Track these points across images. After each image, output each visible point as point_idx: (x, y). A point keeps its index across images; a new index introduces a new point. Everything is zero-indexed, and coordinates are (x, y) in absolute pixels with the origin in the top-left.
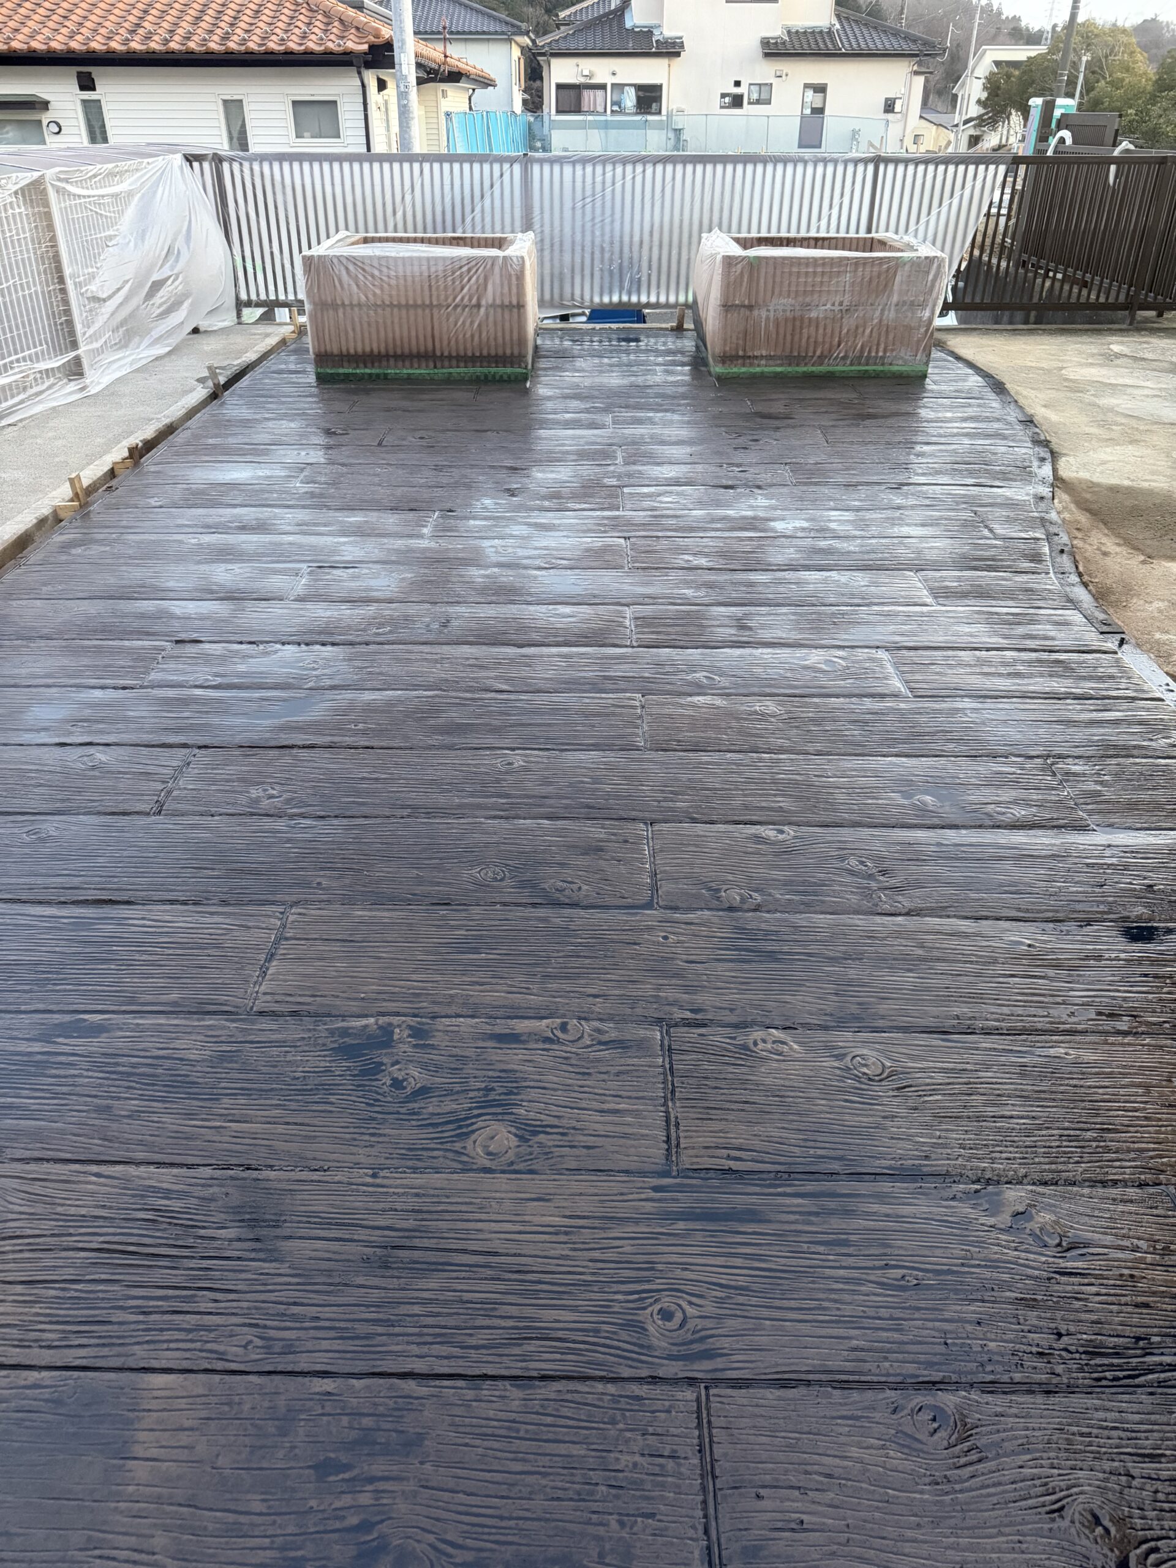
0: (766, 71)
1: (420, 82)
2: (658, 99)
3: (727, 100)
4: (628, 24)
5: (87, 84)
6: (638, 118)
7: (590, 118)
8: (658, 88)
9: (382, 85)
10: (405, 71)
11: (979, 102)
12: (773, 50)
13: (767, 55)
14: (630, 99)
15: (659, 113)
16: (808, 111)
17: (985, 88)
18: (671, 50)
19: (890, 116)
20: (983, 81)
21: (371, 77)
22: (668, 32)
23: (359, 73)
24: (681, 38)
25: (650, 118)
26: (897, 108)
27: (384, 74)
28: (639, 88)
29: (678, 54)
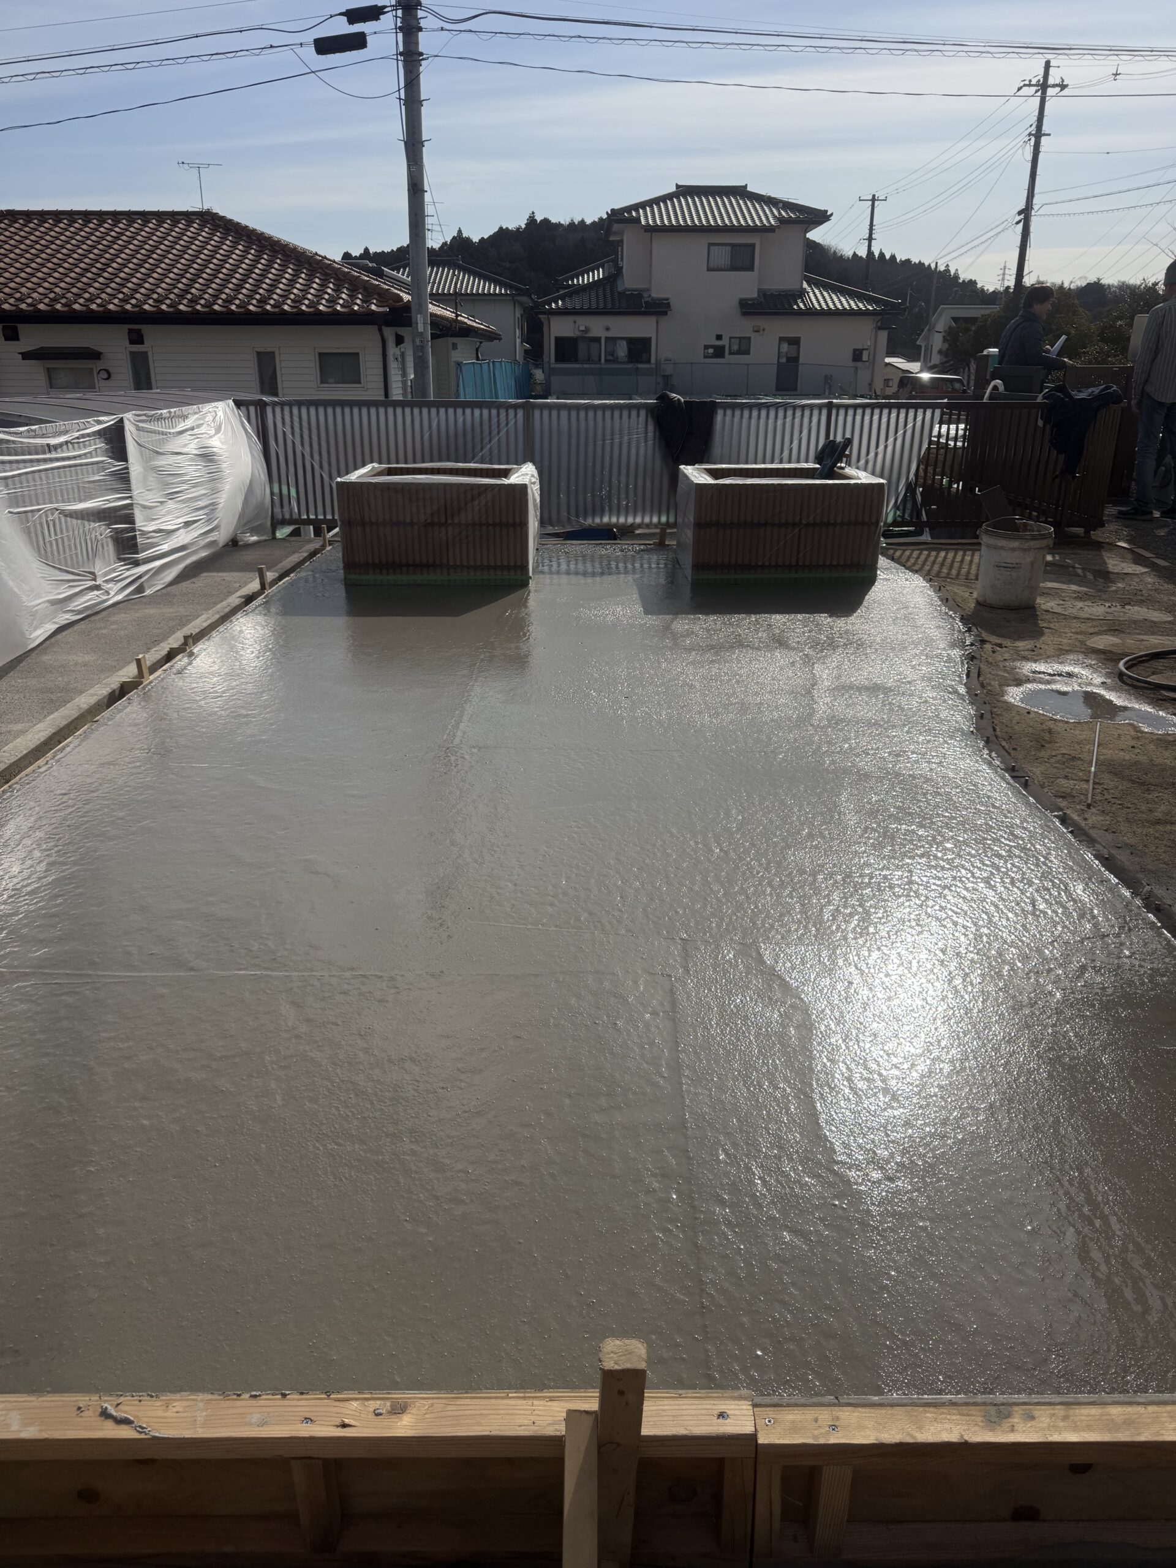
0: (744, 327)
1: (434, 337)
2: (648, 350)
3: (711, 351)
4: (620, 288)
5: (137, 338)
6: (630, 366)
7: (586, 366)
8: (649, 340)
9: (399, 340)
10: (421, 329)
11: (940, 352)
12: (748, 308)
13: (744, 314)
14: (622, 350)
15: (649, 361)
16: (784, 360)
17: (945, 340)
18: (659, 309)
19: (859, 364)
20: (942, 334)
21: (389, 333)
22: (655, 294)
23: (380, 330)
24: (667, 299)
25: (640, 366)
26: (865, 357)
27: (402, 331)
28: (631, 341)
29: (665, 313)
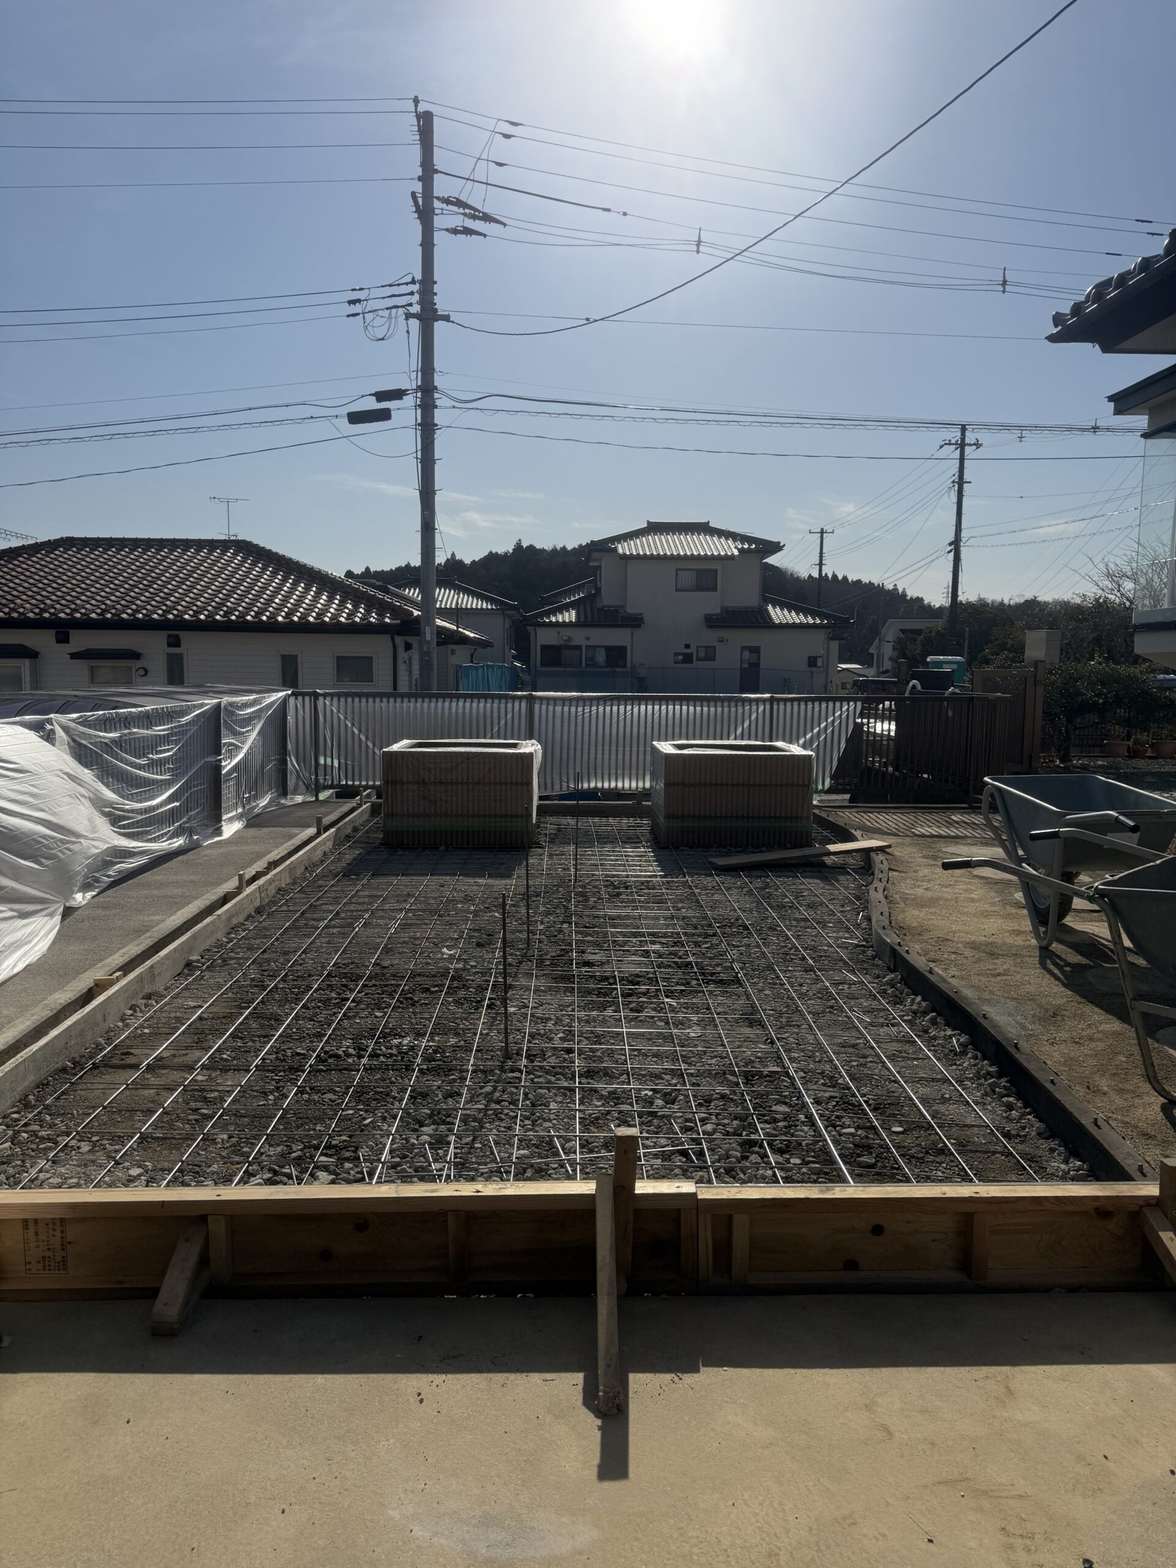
0: (710, 637)
1: (438, 644)
2: (624, 657)
3: (680, 657)
4: (599, 605)
5: (175, 642)
6: (608, 669)
7: (569, 669)
8: (624, 649)
9: (408, 647)
10: (428, 637)
11: (891, 659)
12: (712, 622)
13: (710, 627)
14: (601, 657)
15: (625, 666)
16: (746, 666)
17: (894, 649)
18: (635, 622)
19: (814, 669)
20: (891, 644)
21: (399, 640)
22: (630, 610)
23: (393, 639)
24: (641, 614)
25: (617, 670)
26: (819, 662)
27: (410, 639)
28: (608, 649)
29: (639, 626)
